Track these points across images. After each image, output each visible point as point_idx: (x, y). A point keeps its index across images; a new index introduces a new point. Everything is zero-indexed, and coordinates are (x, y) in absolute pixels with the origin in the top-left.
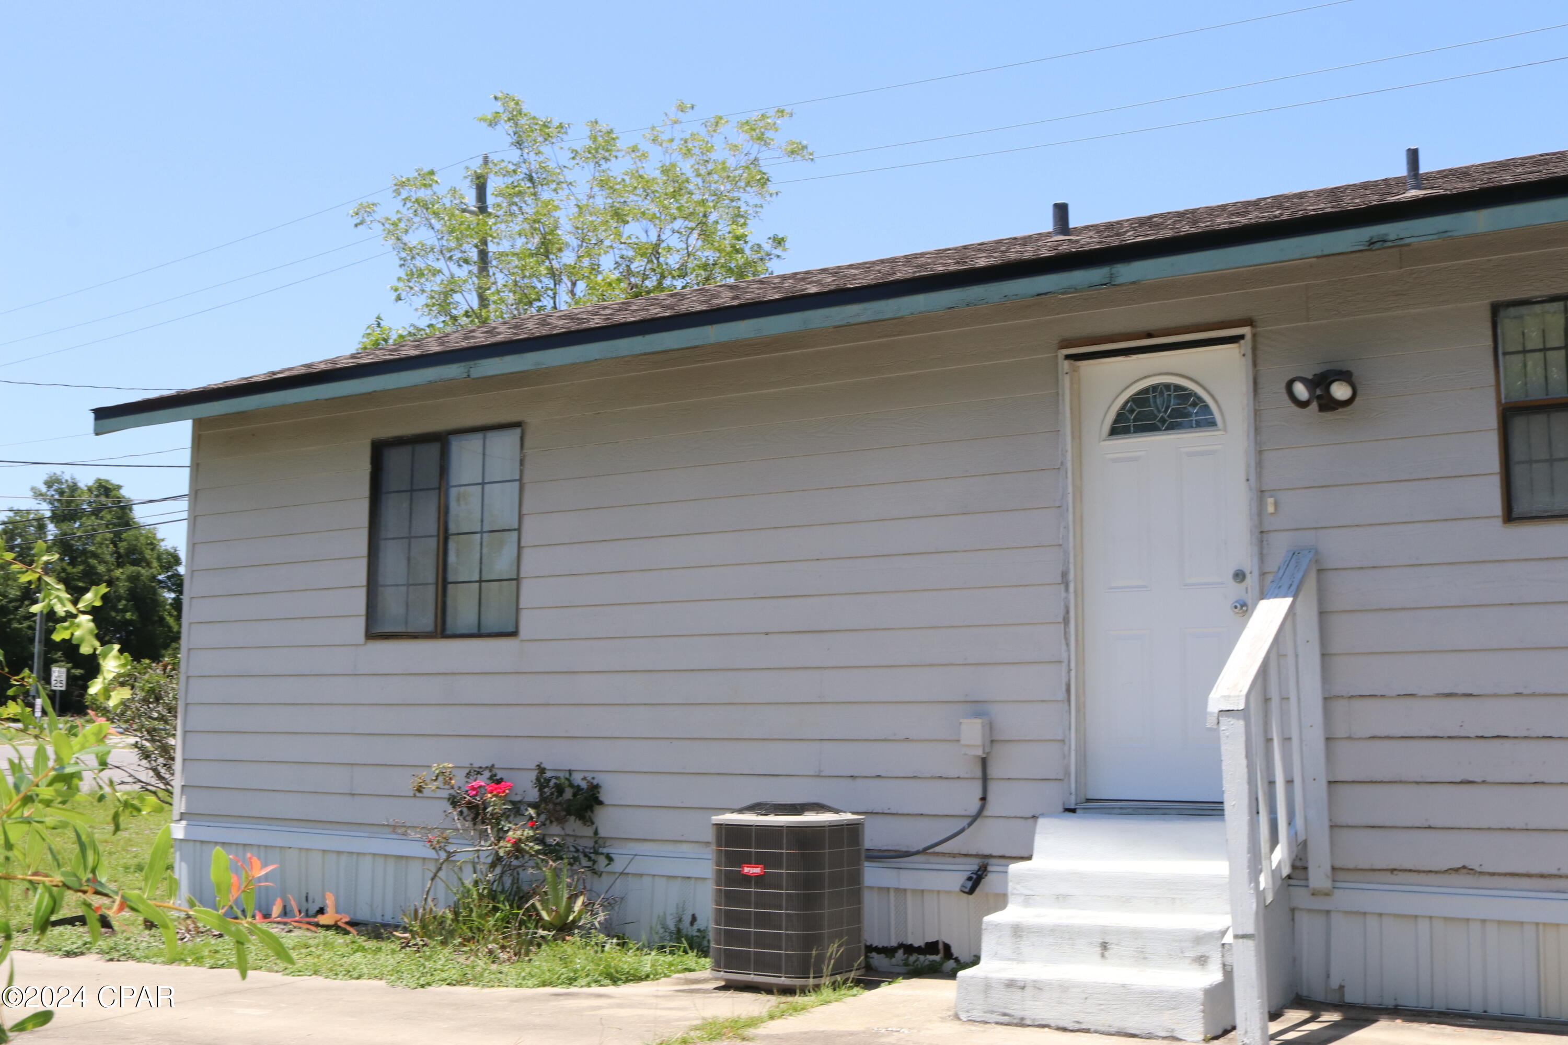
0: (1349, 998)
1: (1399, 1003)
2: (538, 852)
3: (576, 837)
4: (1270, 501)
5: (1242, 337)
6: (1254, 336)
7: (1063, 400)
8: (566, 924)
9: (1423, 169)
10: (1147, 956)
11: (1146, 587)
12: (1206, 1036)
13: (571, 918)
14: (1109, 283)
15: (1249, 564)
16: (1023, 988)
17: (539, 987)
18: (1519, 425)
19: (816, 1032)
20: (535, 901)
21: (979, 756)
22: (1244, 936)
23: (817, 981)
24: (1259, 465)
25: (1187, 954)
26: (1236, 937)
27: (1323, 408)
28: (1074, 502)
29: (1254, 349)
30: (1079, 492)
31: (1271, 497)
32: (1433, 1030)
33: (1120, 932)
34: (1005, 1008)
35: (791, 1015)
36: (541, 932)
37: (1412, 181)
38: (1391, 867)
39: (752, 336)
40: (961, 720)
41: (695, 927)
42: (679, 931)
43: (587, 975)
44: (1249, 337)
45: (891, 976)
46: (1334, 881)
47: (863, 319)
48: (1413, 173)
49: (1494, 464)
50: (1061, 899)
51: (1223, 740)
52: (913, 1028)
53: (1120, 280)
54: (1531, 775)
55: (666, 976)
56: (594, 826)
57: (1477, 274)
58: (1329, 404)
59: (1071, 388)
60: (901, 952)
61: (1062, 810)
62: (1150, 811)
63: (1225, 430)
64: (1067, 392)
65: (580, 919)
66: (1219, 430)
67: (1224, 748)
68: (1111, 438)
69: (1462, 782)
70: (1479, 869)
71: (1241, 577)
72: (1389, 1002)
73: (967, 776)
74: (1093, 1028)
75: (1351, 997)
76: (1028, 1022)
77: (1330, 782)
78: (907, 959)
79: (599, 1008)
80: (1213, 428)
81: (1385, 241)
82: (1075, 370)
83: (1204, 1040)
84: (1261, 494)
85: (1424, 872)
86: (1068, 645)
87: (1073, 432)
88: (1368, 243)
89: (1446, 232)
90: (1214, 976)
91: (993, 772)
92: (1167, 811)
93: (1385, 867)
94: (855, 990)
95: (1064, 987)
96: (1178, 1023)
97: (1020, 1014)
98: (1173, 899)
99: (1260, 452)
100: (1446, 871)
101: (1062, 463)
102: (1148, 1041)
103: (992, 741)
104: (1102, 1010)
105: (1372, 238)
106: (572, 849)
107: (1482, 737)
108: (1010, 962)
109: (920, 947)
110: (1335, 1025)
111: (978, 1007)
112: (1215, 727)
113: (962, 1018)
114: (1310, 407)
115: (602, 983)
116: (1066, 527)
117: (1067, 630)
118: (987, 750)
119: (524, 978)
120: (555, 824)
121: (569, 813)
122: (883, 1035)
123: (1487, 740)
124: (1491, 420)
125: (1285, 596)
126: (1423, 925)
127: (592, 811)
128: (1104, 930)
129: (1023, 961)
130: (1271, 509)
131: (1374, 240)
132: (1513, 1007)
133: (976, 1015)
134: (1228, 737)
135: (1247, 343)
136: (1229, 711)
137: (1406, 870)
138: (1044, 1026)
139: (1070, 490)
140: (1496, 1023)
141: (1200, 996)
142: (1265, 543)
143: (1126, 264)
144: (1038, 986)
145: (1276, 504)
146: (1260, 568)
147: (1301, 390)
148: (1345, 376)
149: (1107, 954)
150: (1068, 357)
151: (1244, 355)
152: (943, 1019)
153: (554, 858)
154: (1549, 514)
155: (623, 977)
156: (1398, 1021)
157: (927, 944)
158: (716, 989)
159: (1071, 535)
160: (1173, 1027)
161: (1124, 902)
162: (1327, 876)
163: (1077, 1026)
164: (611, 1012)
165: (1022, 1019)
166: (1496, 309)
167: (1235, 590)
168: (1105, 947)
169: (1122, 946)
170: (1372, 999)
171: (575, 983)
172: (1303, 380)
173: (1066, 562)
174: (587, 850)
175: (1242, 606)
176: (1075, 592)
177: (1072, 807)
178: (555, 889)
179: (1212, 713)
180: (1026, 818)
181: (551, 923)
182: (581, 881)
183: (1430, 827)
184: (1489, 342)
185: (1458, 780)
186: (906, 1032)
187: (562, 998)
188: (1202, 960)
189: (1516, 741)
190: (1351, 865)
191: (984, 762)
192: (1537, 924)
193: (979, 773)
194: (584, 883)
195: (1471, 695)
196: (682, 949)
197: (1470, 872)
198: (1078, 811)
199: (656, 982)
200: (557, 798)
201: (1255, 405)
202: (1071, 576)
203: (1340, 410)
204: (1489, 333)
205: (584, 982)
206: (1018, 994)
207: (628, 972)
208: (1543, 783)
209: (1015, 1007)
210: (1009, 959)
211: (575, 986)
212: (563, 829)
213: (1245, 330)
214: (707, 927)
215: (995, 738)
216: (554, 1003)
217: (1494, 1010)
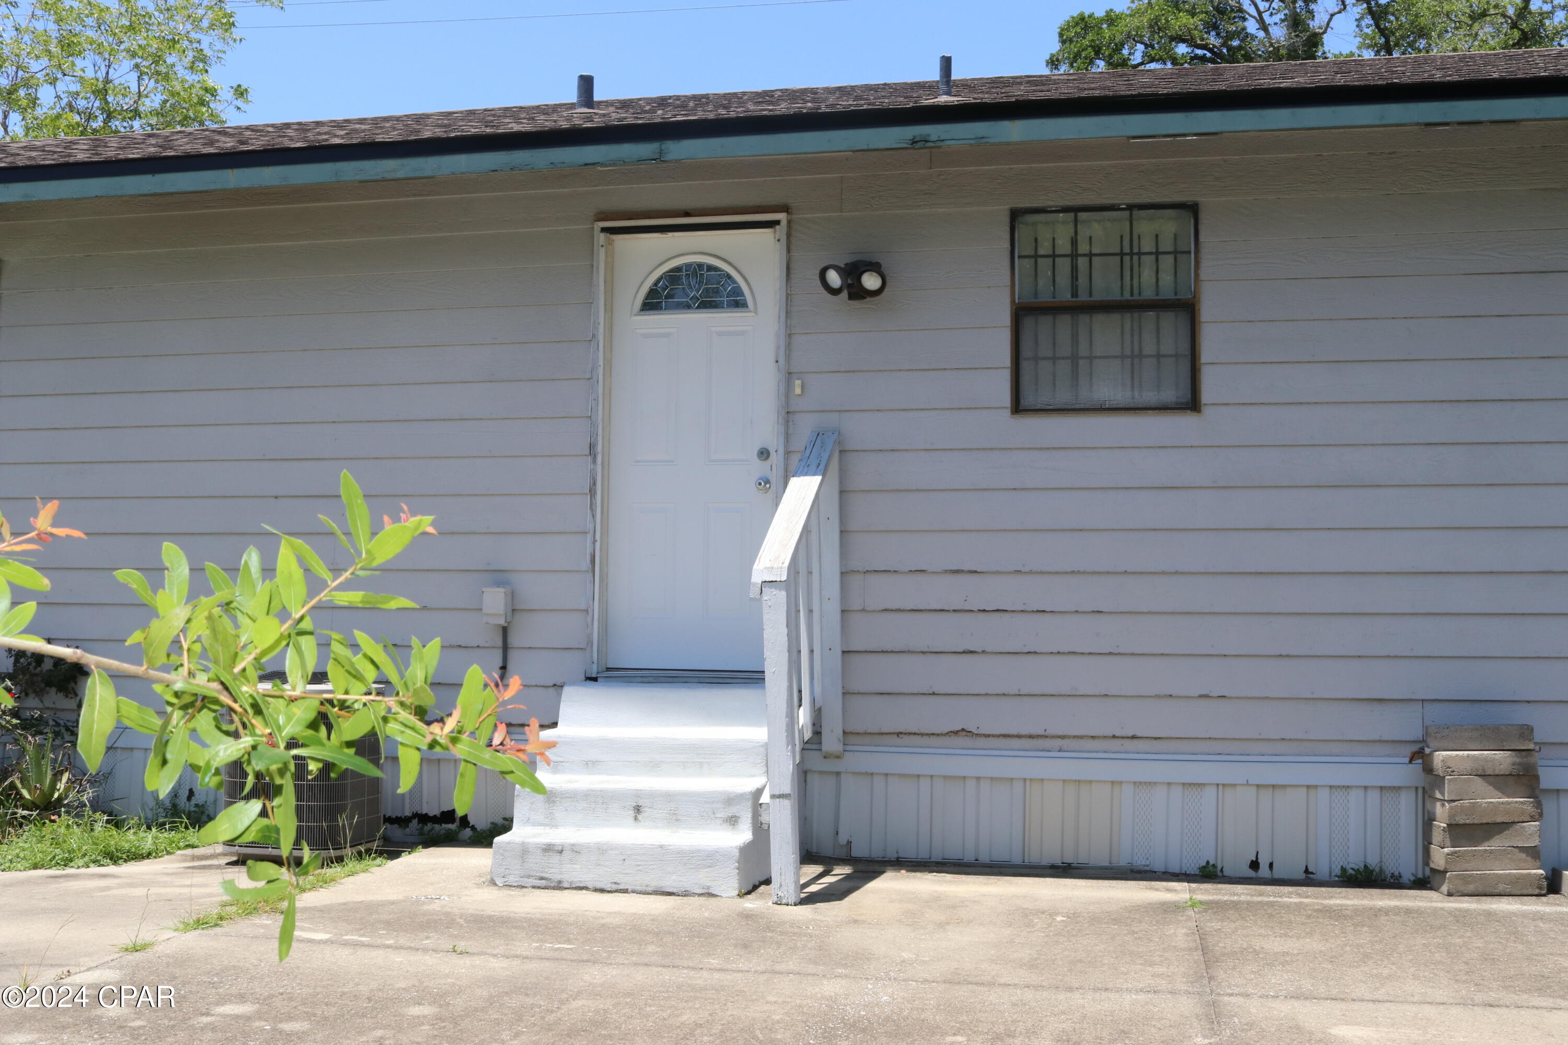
0: (856, 853)
1: (901, 855)
2: (15, 727)
3: (56, 710)
4: (798, 383)
5: (778, 222)
6: (789, 222)
7: (598, 272)
8: (50, 802)
9: (955, 76)
10: (679, 817)
11: (673, 462)
12: (740, 891)
13: (56, 795)
14: (659, 159)
15: (774, 443)
16: (561, 852)
17: (30, 869)
18: (1028, 323)
19: (355, 902)
20: (15, 779)
21: (499, 625)
22: (780, 796)
23: (338, 853)
24: (789, 347)
25: (718, 815)
26: (773, 797)
27: (851, 297)
28: (604, 375)
29: (789, 235)
30: (608, 363)
31: (798, 379)
32: (935, 878)
33: (653, 795)
34: (542, 872)
35: (321, 887)
36: (21, 812)
37: (943, 87)
38: (897, 731)
39: (276, 183)
40: (484, 589)
41: (193, 802)
42: (174, 806)
43: (84, 855)
44: (784, 223)
45: (411, 846)
46: (844, 744)
47: (400, 175)
48: (945, 80)
49: (1006, 359)
50: (591, 765)
51: (765, 610)
52: (452, 895)
53: (669, 157)
54: (1025, 646)
55: (169, 853)
56: (78, 699)
57: (999, 181)
58: (857, 293)
59: (606, 263)
60: (415, 821)
61: (584, 678)
62: (671, 680)
63: (756, 312)
64: (602, 264)
65: (67, 797)
66: (750, 311)
67: (765, 617)
68: (643, 313)
69: (964, 652)
70: (975, 731)
71: (765, 455)
72: (892, 855)
73: (487, 645)
74: (630, 888)
75: (858, 851)
76: (566, 885)
77: (843, 652)
78: (422, 828)
79: (108, 888)
80: (743, 309)
81: (927, 141)
82: (611, 243)
83: (738, 895)
84: (789, 376)
85: (927, 734)
86: (594, 516)
87: (605, 305)
88: (911, 142)
89: (983, 138)
90: (744, 835)
91: (514, 641)
92: (688, 680)
93: (892, 731)
94: (379, 861)
95: (602, 850)
96: (714, 880)
97: (558, 877)
98: (701, 764)
99: (790, 336)
100: (947, 733)
101: (594, 335)
102: (685, 898)
103: (513, 610)
104: (640, 870)
105: (915, 137)
106: (51, 723)
107: (984, 611)
108: (542, 828)
109: (435, 816)
110: (848, 877)
111: (515, 872)
112: (758, 597)
113: (498, 883)
114: (841, 295)
115: (102, 863)
116: (596, 400)
117: (594, 501)
118: (508, 620)
119: (11, 861)
120: (32, 696)
121: (49, 684)
122: (424, 903)
123: (989, 614)
124: (1006, 318)
125: (815, 474)
126: (925, 784)
127: (76, 683)
128: (638, 794)
129: (556, 826)
130: (798, 391)
131: (916, 140)
132: (1001, 855)
133: (512, 880)
134: (770, 607)
135: (782, 229)
136: (772, 581)
137: (910, 734)
138: (581, 888)
139: (601, 363)
140: (988, 870)
141: (736, 853)
142: (791, 423)
143: (676, 142)
144: (576, 850)
145: (803, 387)
146: (785, 447)
147: (834, 278)
148: (875, 267)
149: (640, 817)
150: (604, 230)
151: (779, 240)
152: (478, 885)
153: (33, 733)
154: (1051, 407)
155: (124, 856)
156: (903, 872)
157: (443, 813)
158: (227, 864)
159: (600, 407)
160: (709, 884)
161: (654, 767)
162: (839, 740)
163: (615, 887)
164: (124, 891)
165: (560, 882)
166: (1015, 215)
167: (759, 468)
168: (639, 810)
169: (655, 809)
170: (877, 854)
171: (71, 864)
172: (836, 268)
173: (593, 434)
174: (69, 724)
175: (766, 484)
176: (602, 464)
177: (594, 675)
178: (38, 765)
179: (755, 584)
180: (548, 687)
181: (33, 803)
182: (67, 756)
183: (934, 694)
184: (1007, 245)
185: (961, 650)
186: (446, 899)
187: (62, 880)
188: (733, 821)
189: (1014, 615)
190: (861, 729)
191: (505, 631)
192: (1025, 780)
193: (500, 643)
194: (69, 758)
195: (975, 572)
196: (184, 825)
197: (968, 734)
198: (599, 679)
199: (158, 860)
200: (35, 668)
201: (787, 289)
202: (599, 448)
203: (868, 299)
204: (1007, 236)
205: (81, 862)
206: (555, 858)
207: (128, 851)
208: (1035, 653)
209: (553, 870)
210: (541, 825)
211: (72, 867)
212: (42, 702)
213: (782, 216)
214: (206, 802)
215: (516, 607)
216: (53, 886)
217: (984, 858)
